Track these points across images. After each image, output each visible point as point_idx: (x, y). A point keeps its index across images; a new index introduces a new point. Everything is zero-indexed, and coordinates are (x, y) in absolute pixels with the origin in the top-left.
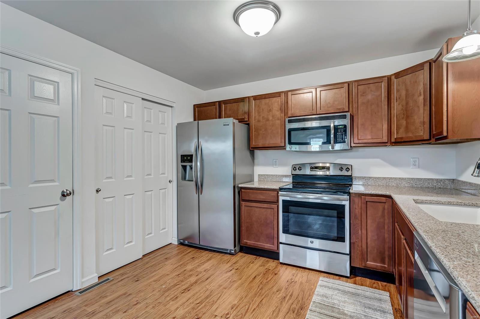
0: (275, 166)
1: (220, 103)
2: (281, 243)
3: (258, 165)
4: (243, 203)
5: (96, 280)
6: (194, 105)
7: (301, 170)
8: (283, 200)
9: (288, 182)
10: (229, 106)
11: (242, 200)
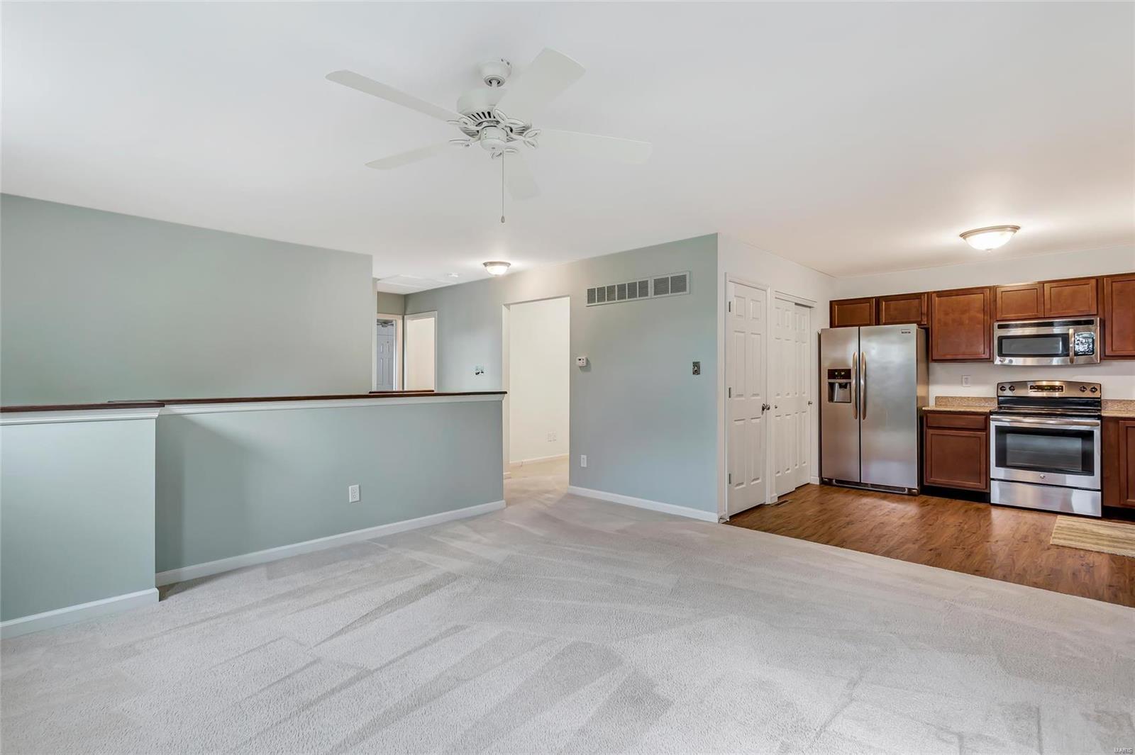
0: (964, 385)
1: (878, 300)
2: (993, 479)
3: (936, 382)
4: (931, 431)
5: (776, 500)
6: (831, 302)
7: (1014, 390)
8: (996, 426)
9: (993, 406)
10: (893, 304)
11: (927, 426)
